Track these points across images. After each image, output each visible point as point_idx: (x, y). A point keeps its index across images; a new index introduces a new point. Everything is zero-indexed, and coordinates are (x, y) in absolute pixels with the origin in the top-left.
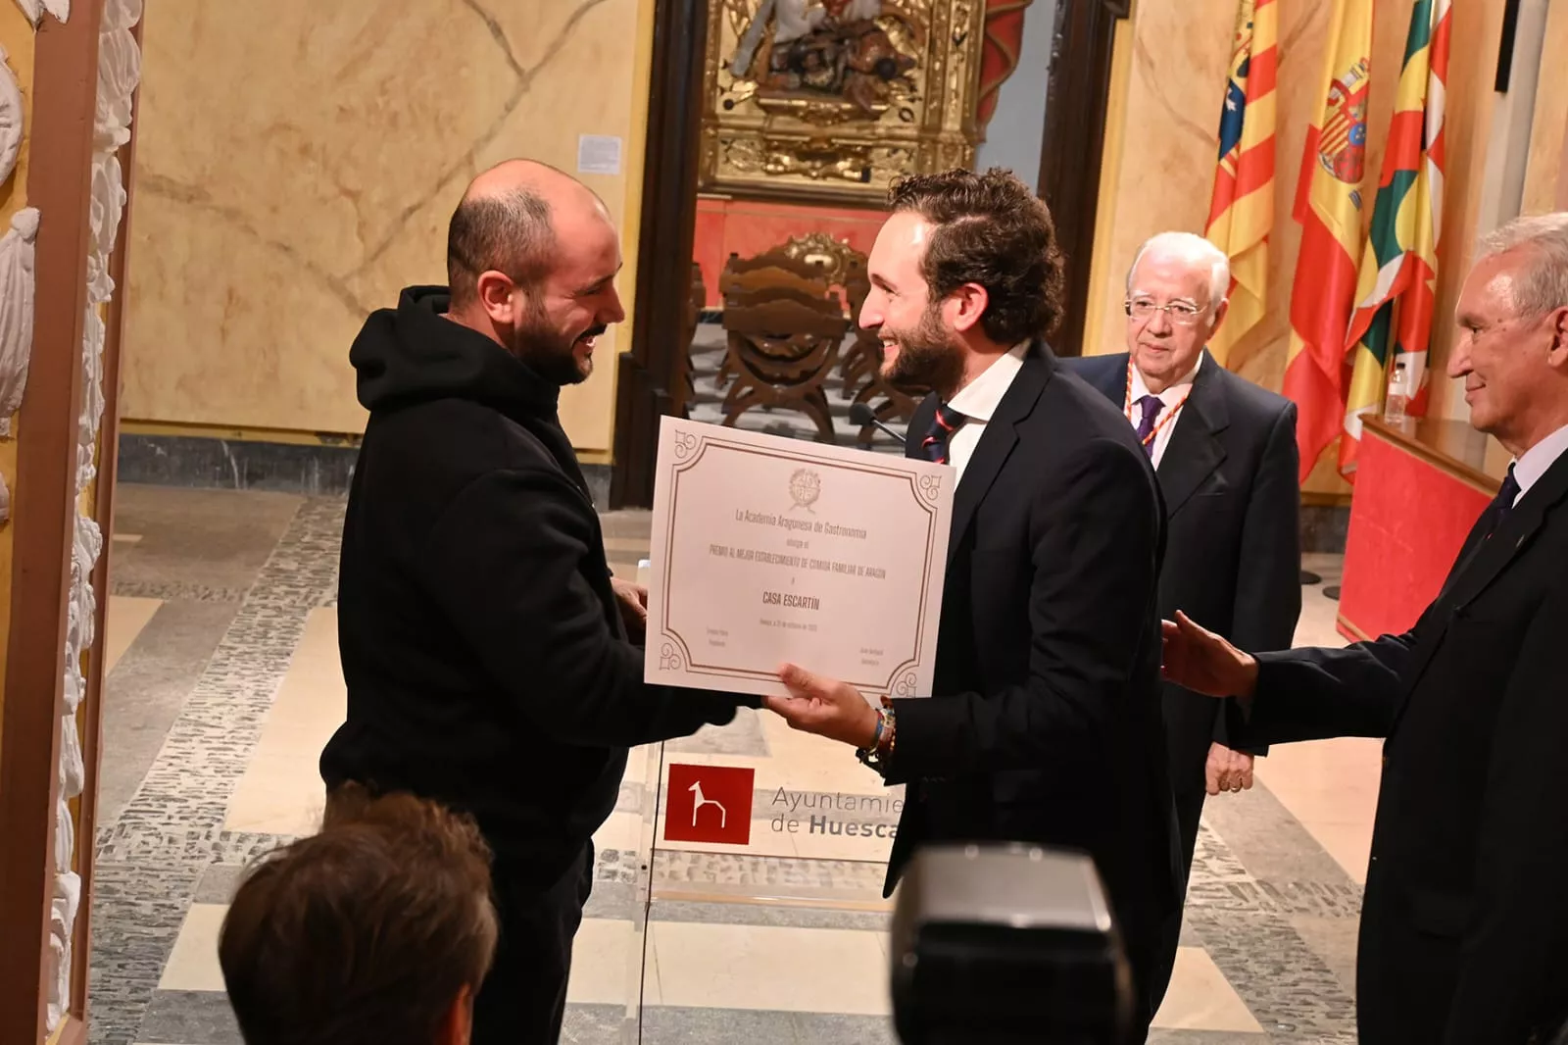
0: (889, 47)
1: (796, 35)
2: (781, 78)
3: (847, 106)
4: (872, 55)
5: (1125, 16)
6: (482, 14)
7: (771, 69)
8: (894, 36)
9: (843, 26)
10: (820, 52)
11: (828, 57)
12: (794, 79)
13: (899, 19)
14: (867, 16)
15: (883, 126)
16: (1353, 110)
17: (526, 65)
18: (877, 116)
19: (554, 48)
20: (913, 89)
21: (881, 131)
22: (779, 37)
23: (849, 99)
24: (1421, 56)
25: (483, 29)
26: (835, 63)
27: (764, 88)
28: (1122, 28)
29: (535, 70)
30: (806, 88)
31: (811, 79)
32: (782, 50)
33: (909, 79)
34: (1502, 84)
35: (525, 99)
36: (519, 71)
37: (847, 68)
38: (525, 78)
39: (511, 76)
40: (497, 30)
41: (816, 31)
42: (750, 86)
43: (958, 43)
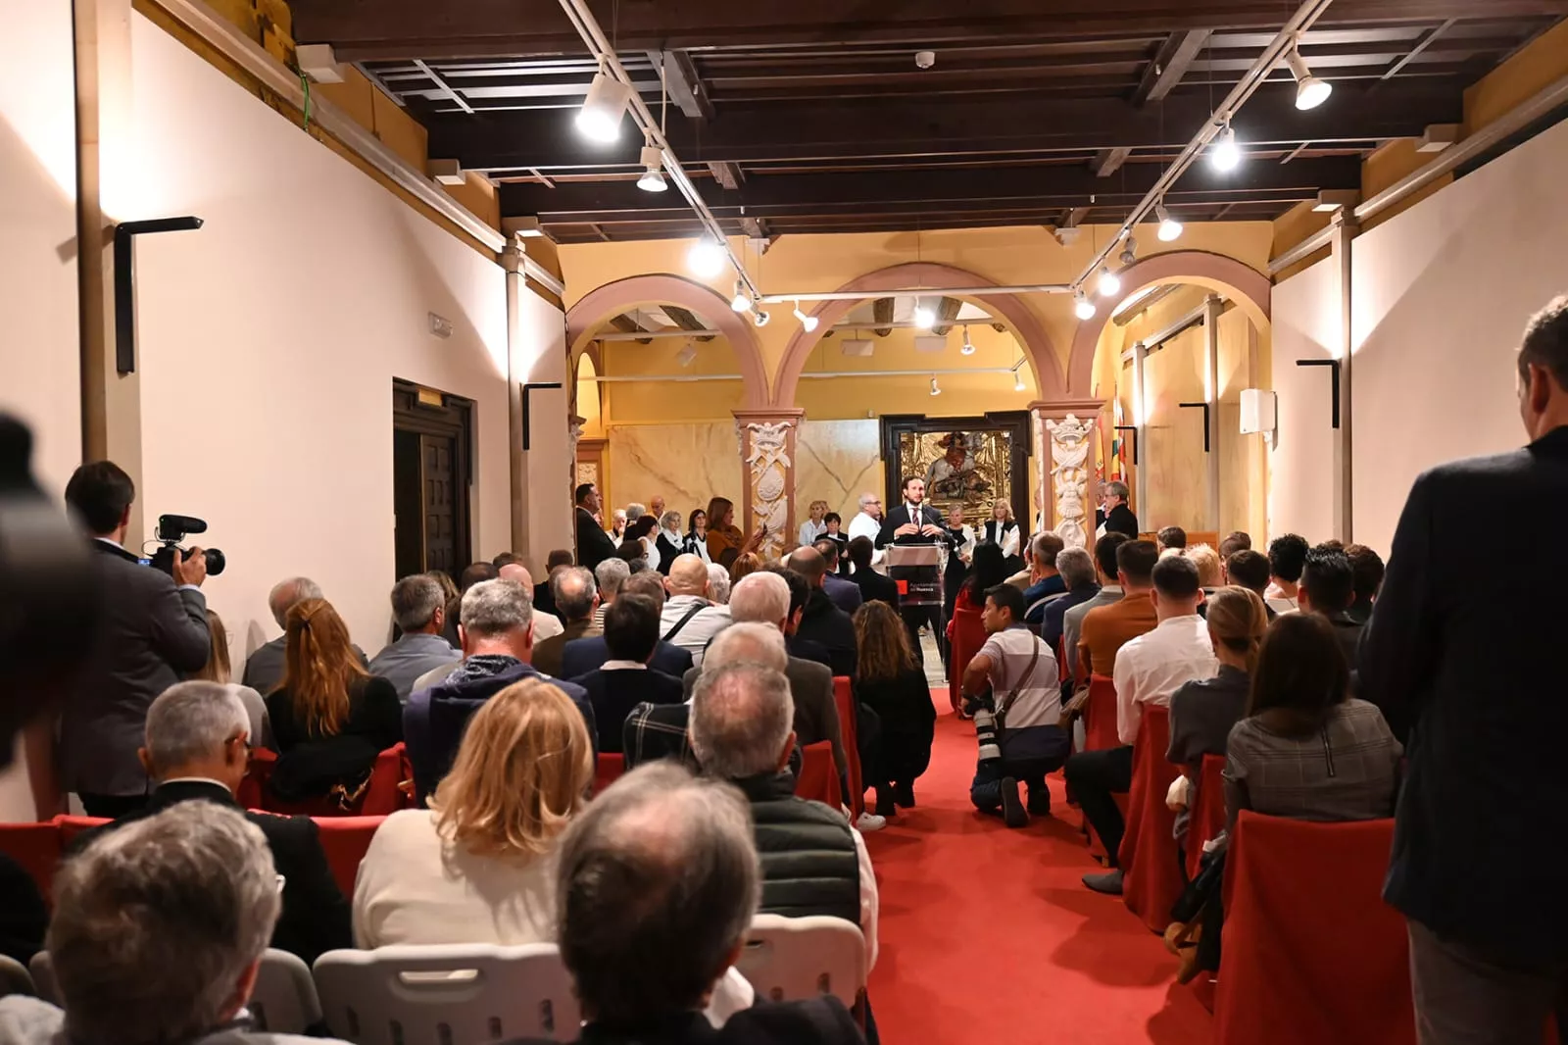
0: (980, 478)
1: (944, 478)
2: (939, 495)
3: (966, 503)
4: (974, 482)
5: (1031, 455)
6: (833, 475)
7: (935, 492)
8: (982, 475)
9: (961, 472)
10: (953, 484)
11: (957, 485)
12: (944, 495)
13: (983, 468)
14: (970, 468)
15: (981, 509)
16: (1100, 475)
17: (848, 489)
18: (978, 505)
19: (856, 483)
20: (992, 494)
21: (980, 512)
22: (937, 480)
23: (967, 500)
24: (1116, 456)
25: (835, 481)
26: (959, 487)
27: (933, 499)
28: (1030, 458)
29: (851, 490)
30: (950, 498)
31: (951, 494)
32: (939, 485)
33: (990, 490)
34: (1136, 463)
35: (848, 500)
36: (845, 490)
37: (965, 488)
38: (848, 493)
39: (844, 493)
40: (838, 480)
41: (951, 476)
42: (928, 499)
43: (1007, 475)
